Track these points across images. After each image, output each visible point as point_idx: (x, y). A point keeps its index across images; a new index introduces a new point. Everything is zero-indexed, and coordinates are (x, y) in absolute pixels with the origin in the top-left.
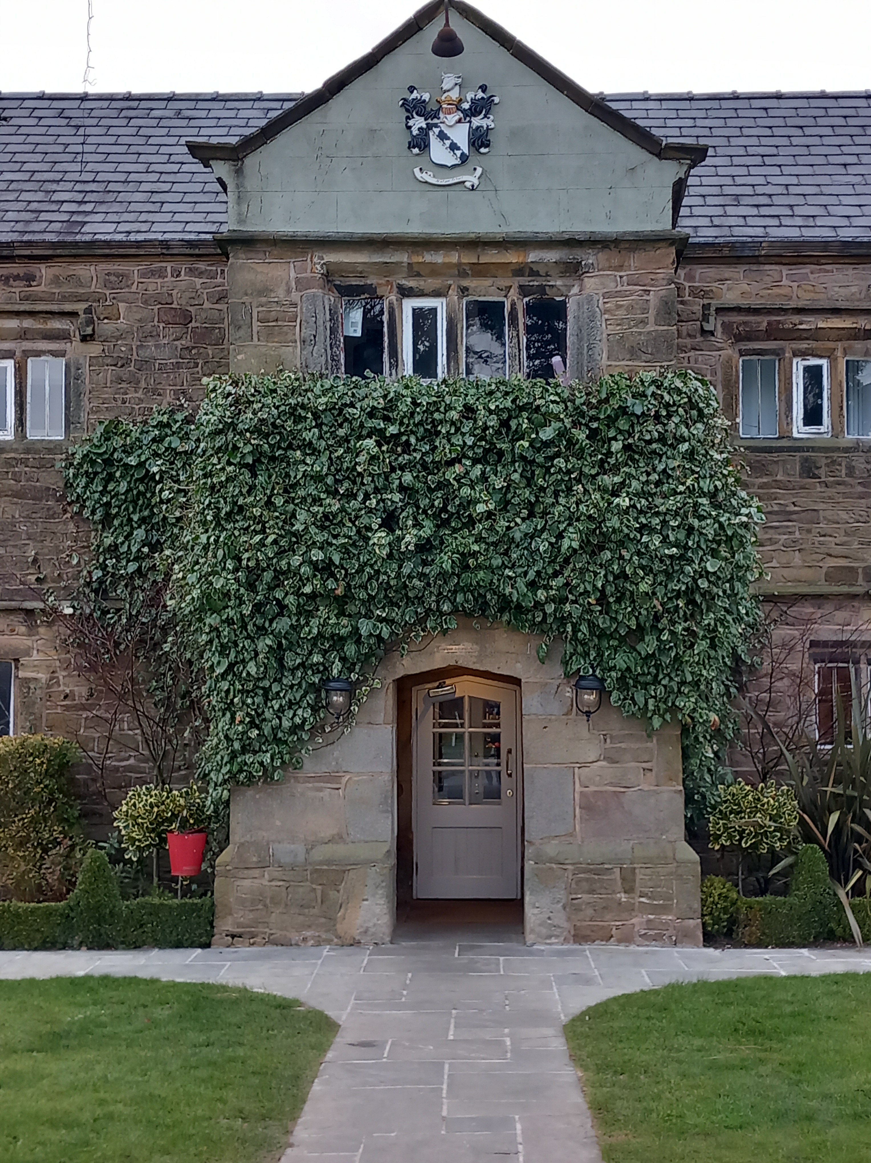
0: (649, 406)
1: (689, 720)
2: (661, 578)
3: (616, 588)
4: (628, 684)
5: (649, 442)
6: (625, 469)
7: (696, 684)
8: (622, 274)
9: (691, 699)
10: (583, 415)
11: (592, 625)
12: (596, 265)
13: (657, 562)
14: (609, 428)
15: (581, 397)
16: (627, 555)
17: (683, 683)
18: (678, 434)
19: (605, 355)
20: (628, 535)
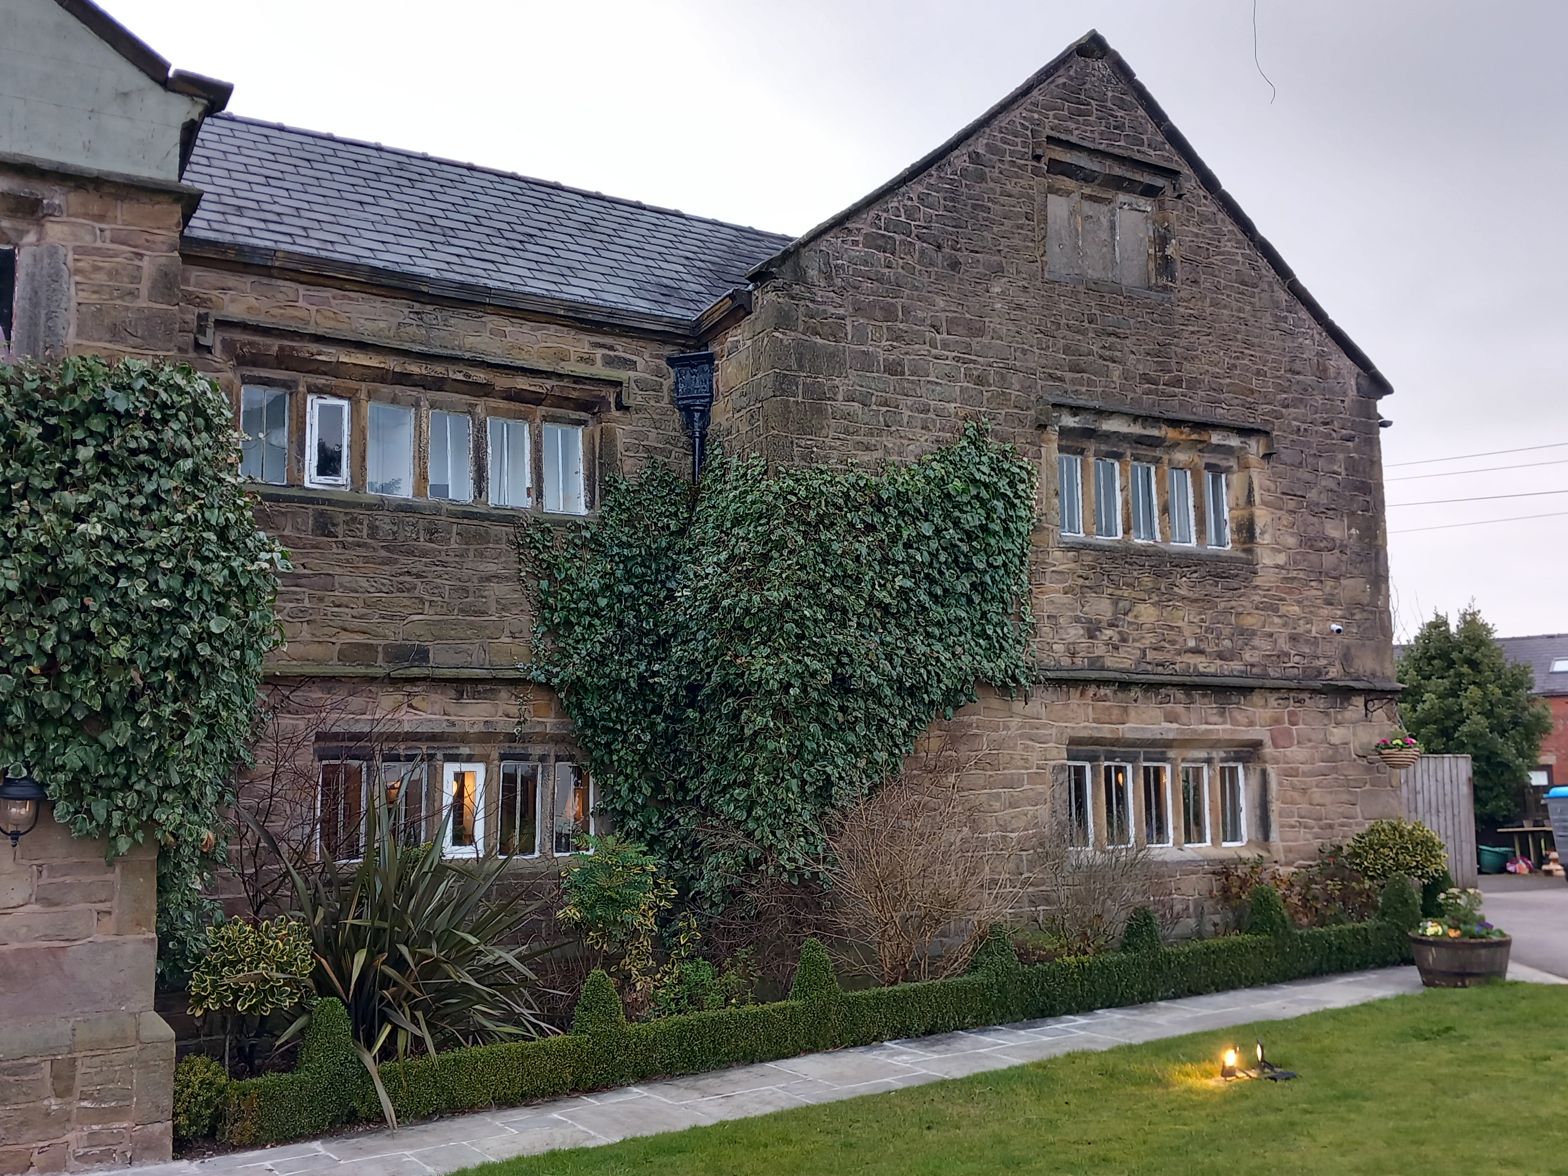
0: (137, 403)
1: (171, 839)
2: (142, 640)
3: (73, 652)
4: (82, 790)
5: (134, 452)
6: (96, 485)
7: (185, 789)
8: (103, 226)
9: (176, 810)
10: (35, 405)
11: (31, 706)
12: (64, 208)
13: (137, 618)
14: (74, 428)
15: (34, 380)
16: (93, 606)
17: (167, 787)
18: (178, 445)
19: (72, 330)
20: (96, 577)
